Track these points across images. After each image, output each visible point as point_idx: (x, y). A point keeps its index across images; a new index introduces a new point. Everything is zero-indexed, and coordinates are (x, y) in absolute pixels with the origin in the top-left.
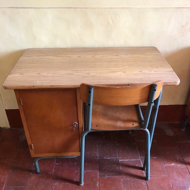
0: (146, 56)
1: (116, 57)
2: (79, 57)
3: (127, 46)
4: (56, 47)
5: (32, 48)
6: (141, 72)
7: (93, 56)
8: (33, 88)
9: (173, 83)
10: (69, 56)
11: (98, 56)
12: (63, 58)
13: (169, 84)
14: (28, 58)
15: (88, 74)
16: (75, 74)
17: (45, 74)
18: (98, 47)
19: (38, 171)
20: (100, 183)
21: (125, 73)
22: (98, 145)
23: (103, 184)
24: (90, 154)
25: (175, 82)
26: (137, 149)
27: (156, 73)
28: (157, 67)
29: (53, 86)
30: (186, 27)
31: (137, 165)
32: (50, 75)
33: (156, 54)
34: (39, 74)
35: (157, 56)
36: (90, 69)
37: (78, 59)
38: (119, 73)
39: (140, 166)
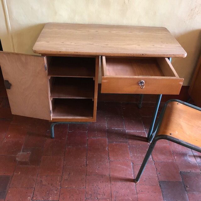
0: (158, 34)
1: (131, 33)
2: (97, 31)
3: (140, 25)
4: (75, 23)
5: (52, 22)
6: (154, 46)
7: (110, 32)
8: (60, 53)
9: (181, 55)
10: (88, 30)
11: (114, 32)
12: (82, 32)
13: (177, 56)
14: (50, 30)
15: (107, 45)
16: (96, 44)
17: (68, 43)
18: (113, 25)
19: (53, 136)
20: (109, 148)
21: (139, 45)
22: (107, 118)
23: (112, 149)
24: (99, 125)
25: (183, 55)
26: (142, 123)
27: (166, 47)
28: (167, 43)
29: (77, 52)
30: (194, 11)
31: (142, 136)
32: (73, 44)
33: (166, 33)
34: (63, 43)
35: (167, 35)
36: (108, 41)
37: (96, 33)
38: (134, 46)
39: (144, 136)
